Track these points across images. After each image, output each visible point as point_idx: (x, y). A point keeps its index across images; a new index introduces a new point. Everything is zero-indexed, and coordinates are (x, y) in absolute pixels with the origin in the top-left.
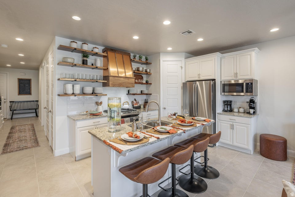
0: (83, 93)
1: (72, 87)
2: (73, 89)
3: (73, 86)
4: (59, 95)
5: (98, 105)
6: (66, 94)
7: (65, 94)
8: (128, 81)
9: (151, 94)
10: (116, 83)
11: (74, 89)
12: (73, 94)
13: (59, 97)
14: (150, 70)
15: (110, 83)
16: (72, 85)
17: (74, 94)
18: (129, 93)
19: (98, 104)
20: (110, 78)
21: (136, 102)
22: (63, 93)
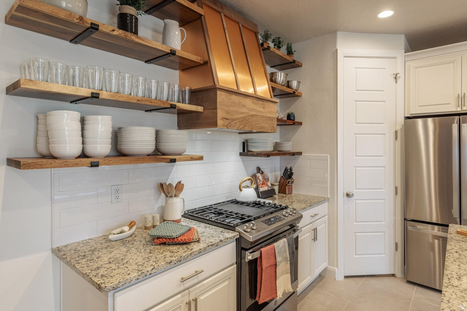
0: (119, 153)
1: (78, 125)
2: (83, 136)
3: (83, 121)
4: (14, 163)
5: (168, 195)
6: (48, 158)
7: (43, 157)
8: (262, 110)
9: (300, 154)
10: (235, 117)
11: (87, 133)
12: (84, 155)
13: (13, 170)
14: (299, 82)
15: (220, 114)
16: (77, 115)
17: (88, 157)
18: (244, 150)
19: (168, 190)
20: (221, 97)
21: (264, 178)
22: (33, 154)
